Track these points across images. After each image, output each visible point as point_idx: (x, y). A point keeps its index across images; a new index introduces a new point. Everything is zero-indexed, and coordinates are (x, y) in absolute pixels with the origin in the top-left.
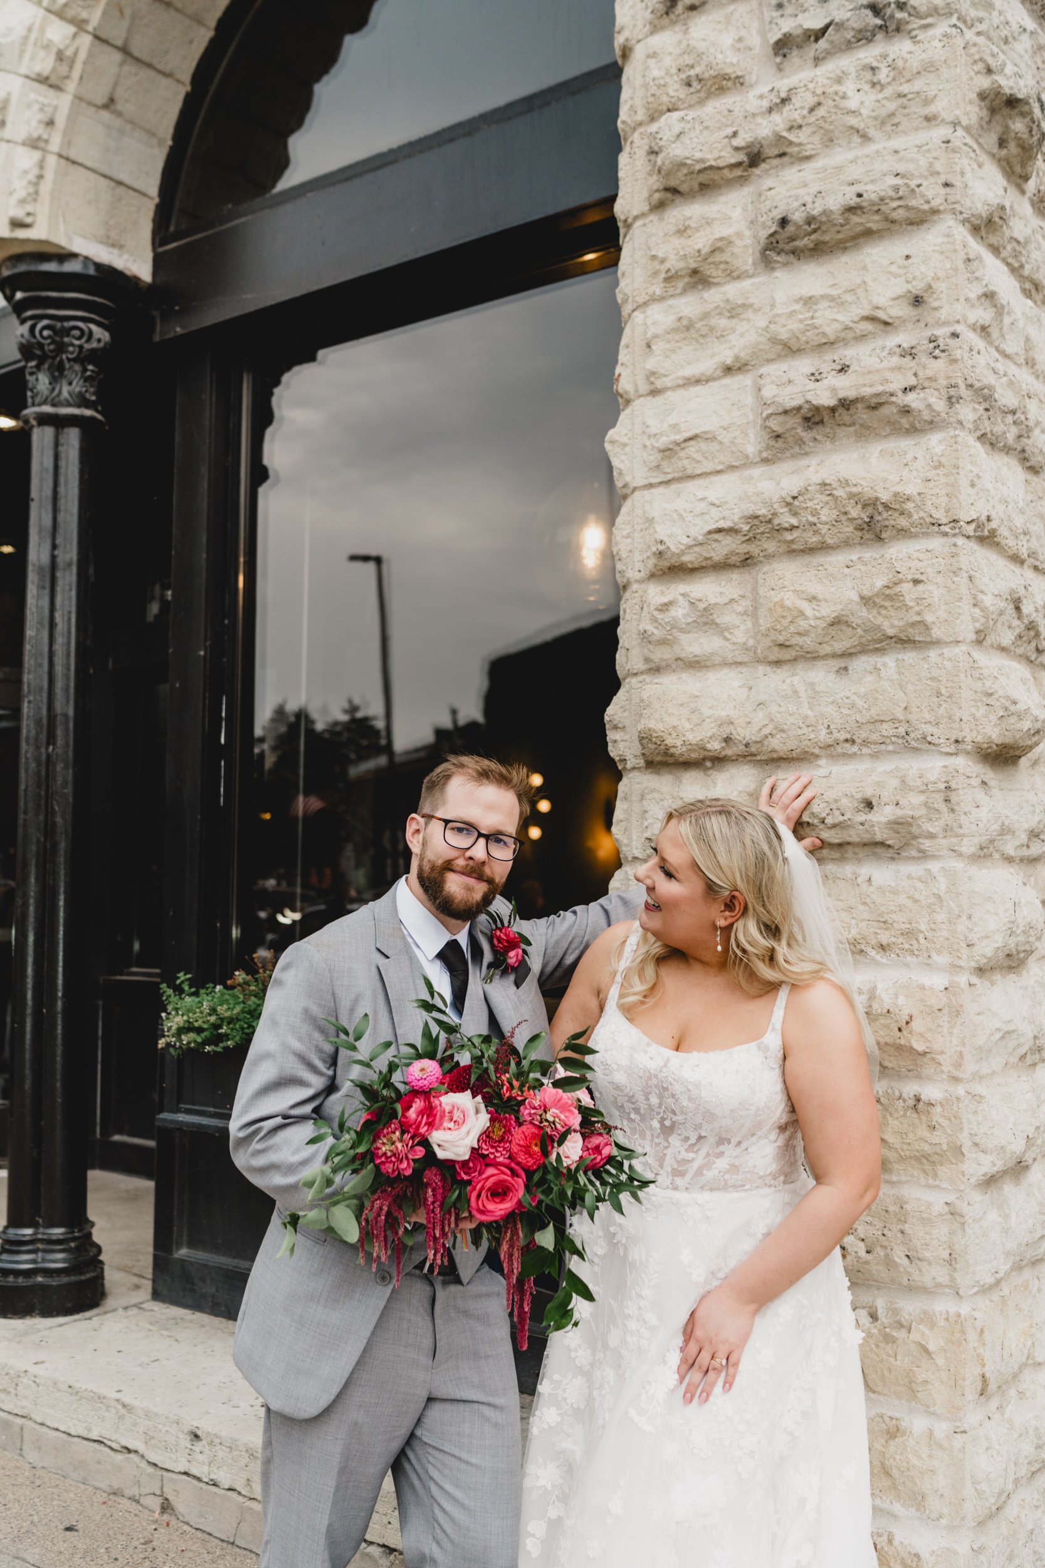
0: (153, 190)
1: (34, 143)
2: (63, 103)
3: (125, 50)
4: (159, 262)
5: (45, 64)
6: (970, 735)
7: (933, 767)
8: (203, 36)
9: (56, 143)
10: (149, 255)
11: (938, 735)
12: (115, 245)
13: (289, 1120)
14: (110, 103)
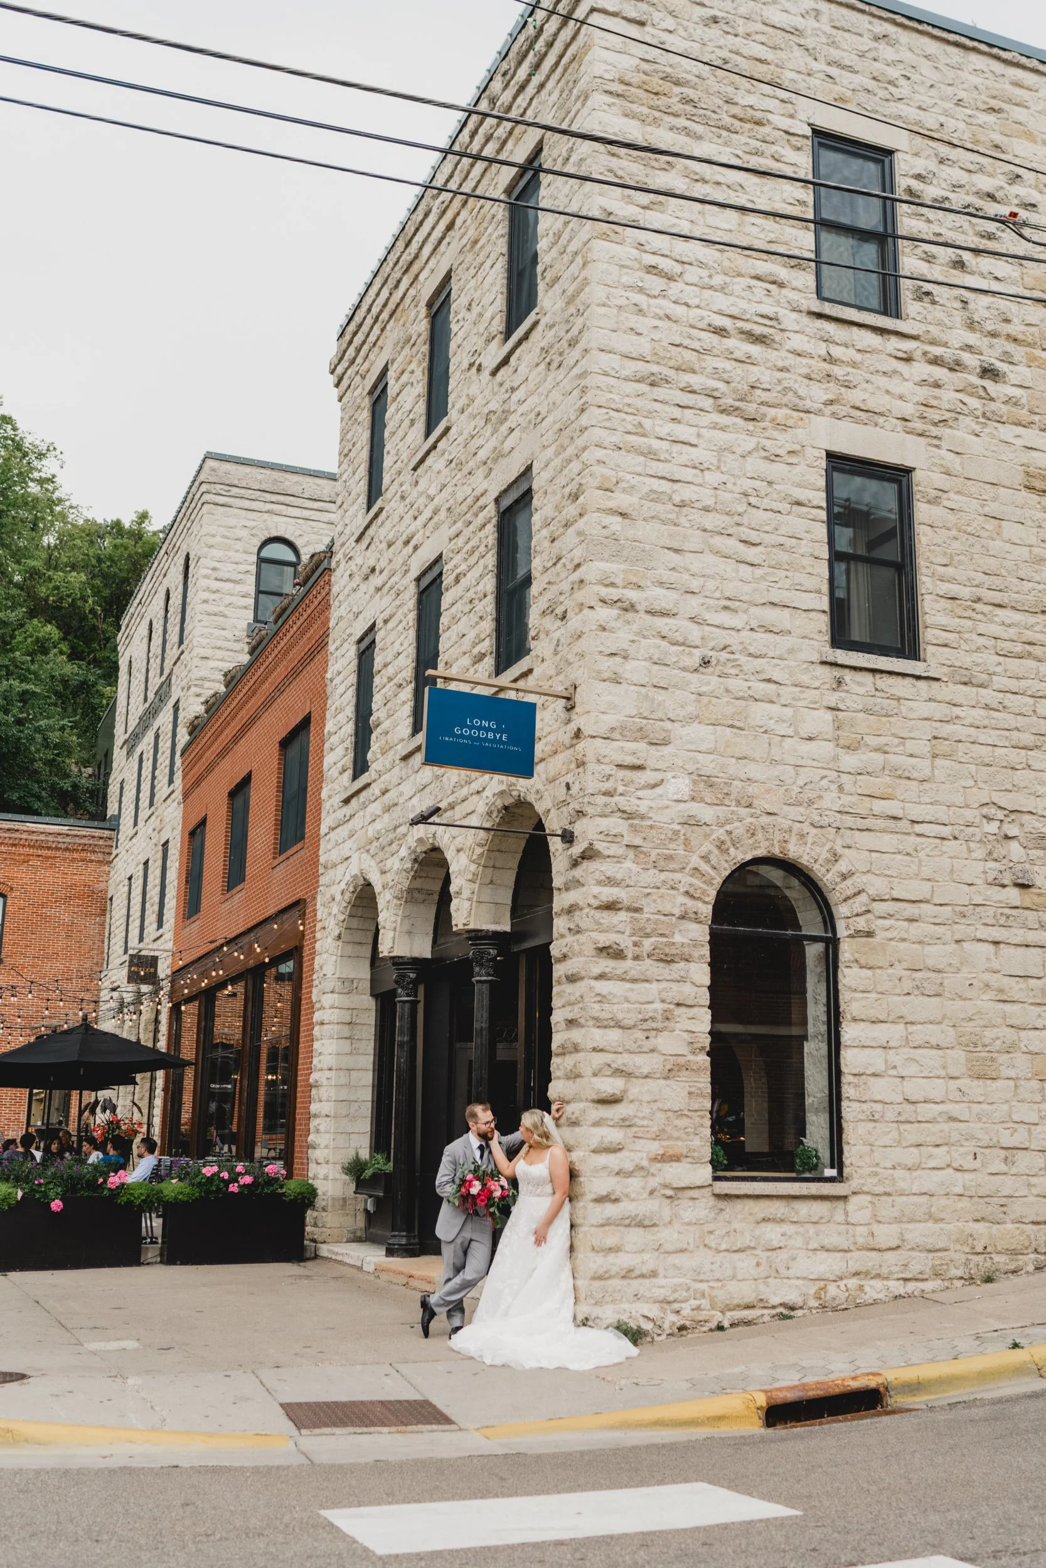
0: (510, 902)
1: (469, 899)
2: (476, 886)
3: (494, 867)
4: (512, 925)
5: (470, 877)
6: (590, 1098)
7: (582, 1105)
8: (519, 856)
9: (475, 898)
10: (509, 923)
11: (584, 1098)
12: (498, 923)
13: (448, 1182)
14: (491, 882)
